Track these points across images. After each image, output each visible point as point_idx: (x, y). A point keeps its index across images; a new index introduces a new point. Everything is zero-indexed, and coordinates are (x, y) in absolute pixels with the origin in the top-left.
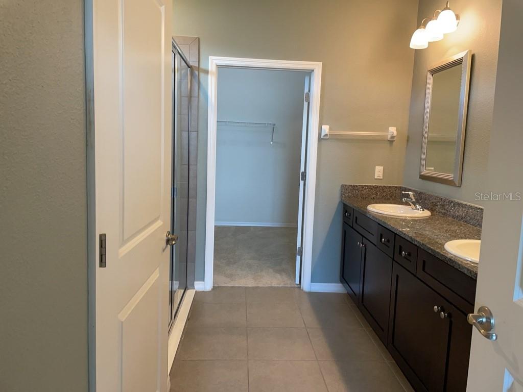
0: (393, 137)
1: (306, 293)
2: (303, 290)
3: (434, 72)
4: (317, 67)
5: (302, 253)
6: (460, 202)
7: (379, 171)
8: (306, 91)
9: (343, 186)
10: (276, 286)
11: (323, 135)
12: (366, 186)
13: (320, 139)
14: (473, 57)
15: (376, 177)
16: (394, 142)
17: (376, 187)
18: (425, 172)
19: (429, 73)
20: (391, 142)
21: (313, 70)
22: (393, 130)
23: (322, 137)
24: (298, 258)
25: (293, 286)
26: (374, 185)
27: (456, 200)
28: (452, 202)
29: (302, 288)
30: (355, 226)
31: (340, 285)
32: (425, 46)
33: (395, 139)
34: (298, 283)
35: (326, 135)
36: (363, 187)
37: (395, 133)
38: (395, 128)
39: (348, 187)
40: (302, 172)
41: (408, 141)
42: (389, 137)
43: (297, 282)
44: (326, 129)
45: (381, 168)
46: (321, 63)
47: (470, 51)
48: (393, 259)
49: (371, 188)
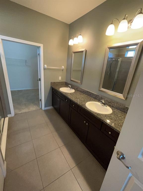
0: (63, 69)
2: (42, 110)
3: (74, 53)
5: (41, 100)
6: (82, 88)
9: (51, 82)
11: (45, 68)
14: (86, 51)
15: (59, 79)
17: (60, 82)
18: (72, 79)
19: (73, 53)
20: (63, 70)
24: (40, 102)
25: (39, 109)
28: (80, 88)
30: (56, 94)
32: (73, 45)
36: (56, 82)
37: (64, 68)
39: (53, 83)
40: (39, 79)
43: (41, 108)
44: (46, 66)
45: (61, 77)
46: (42, 45)
47: (86, 49)
48: (70, 106)
49: (58, 82)
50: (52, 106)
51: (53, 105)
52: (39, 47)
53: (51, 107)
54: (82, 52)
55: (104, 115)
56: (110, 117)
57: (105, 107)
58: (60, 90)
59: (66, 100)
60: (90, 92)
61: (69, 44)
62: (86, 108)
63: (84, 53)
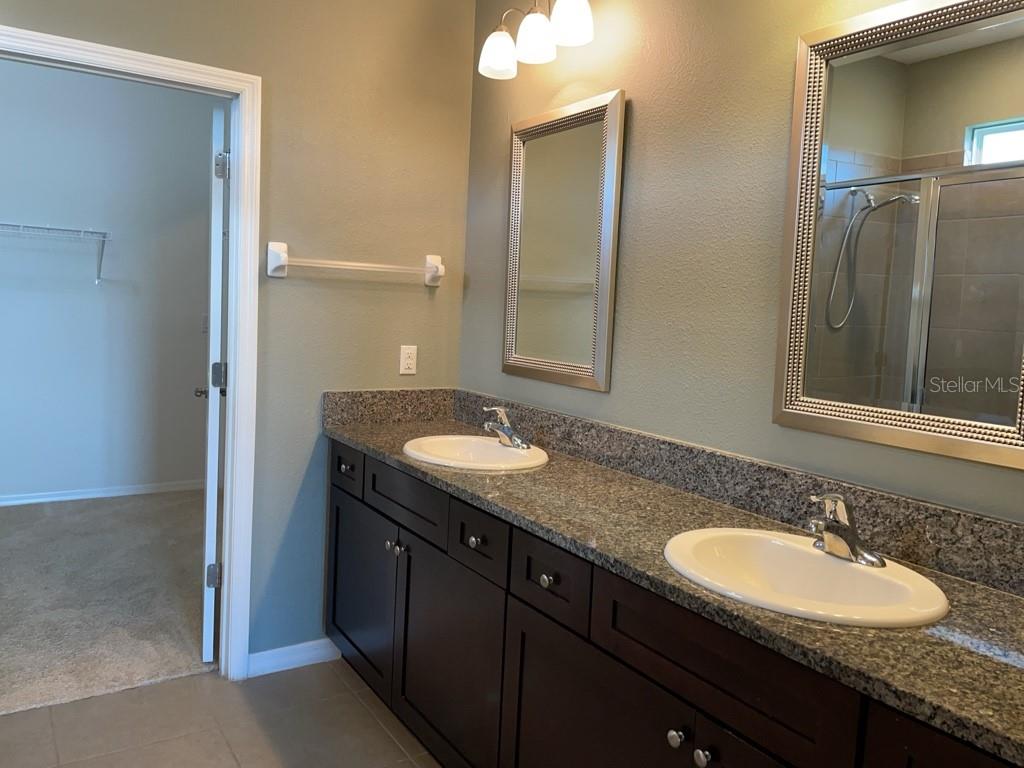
0: (435, 278)
1: (235, 683)
2: (226, 678)
3: (529, 135)
4: (249, 88)
5: (221, 578)
6: (612, 426)
7: (408, 357)
8: (217, 147)
9: (326, 395)
10: (146, 682)
11: (271, 267)
12: (380, 392)
13: (264, 277)
14: (628, 107)
15: (402, 371)
16: (438, 291)
17: (403, 394)
18: (515, 358)
19: (515, 138)
20: (431, 289)
21: (237, 95)
22: (434, 261)
23: (269, 273)
24: (209, 593)
25: (195, 671)
26: (398, 389)
27: (603, 423)
28: (592, 426)
29: (223, 673)
30: (372, 498)
31: (325, 641)
33: (439, 283)
34: (211, 660)
35: (280, 268)
36: (374, 395)
37: (442, 270)
38: (439, 258)
39: (340, 398)
40: (215, 365)
41: (466, 287)
42: (428, 277)
43: (208, 656)
44: (279, 251)
45: (414, 349)
46: (258, 79)
47: (623, 93)
48: (508, 591)
49: (393, 397)
50: (328, 633)
51: (335, 622)
52: (227, 101)
53: (313, 651)
54: (596, 116)
55: (864, 628)
56: (938, 650)
57: (863, 566)
58: (407, 457)
59: (463, 540)
60: (690, 450)
61: (483, 69)
62: (670, 581)
63: (613, 124)
